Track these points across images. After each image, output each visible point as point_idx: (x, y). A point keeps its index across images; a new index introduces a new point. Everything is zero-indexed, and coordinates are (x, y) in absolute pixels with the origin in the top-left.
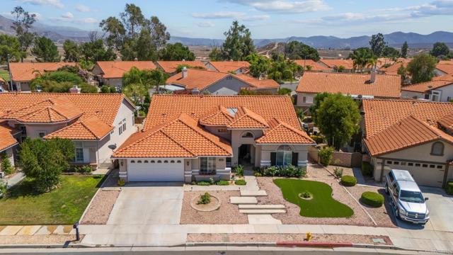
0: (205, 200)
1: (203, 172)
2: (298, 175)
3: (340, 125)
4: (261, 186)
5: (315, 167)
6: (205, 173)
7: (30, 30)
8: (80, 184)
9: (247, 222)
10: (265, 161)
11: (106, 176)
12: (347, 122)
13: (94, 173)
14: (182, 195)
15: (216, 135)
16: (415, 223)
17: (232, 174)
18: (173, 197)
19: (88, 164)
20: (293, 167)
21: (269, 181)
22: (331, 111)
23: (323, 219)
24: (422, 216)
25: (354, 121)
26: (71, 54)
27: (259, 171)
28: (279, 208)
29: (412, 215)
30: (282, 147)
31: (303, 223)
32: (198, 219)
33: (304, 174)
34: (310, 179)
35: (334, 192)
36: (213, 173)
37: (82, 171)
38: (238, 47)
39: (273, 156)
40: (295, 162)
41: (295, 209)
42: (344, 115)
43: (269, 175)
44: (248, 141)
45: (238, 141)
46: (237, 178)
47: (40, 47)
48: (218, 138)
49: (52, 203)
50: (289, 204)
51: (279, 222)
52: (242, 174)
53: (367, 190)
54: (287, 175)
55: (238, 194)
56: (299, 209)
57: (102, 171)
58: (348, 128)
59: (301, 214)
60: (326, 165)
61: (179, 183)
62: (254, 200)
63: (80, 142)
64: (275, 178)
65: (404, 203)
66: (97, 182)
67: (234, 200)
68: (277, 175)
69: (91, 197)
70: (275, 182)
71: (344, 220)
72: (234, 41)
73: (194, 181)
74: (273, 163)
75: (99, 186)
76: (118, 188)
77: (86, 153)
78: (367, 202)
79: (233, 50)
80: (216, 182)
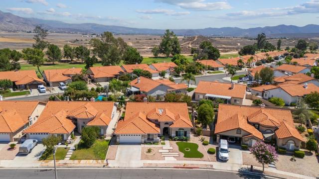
0: (149, 151)
1: (149, 139)
2: (186, 140)
3: (205, 118)
4: (171, 145)
5: (194, 136)
6: (150, 140)
7: (45, 40)
8: (102, 144)
9: (164, 160)
10: (173, 134)
11: (111, 140)
12: (208, 117)
13: (106, 139)
14: (141, 148)
15: (154, 123)
16: (224, 160)
17: (160, 140)
18: (138, 150)
19: (103, 135)
20: (185, 137)
21: (174, 143)
22: (202, 112)
23: (192, 159)
24: (226, 158)
25: (212, 117)
26: (68, 53)
27: (171, 138)
28: (176, 154)
29: (222, 157)
30: (180, 129)
31: (185, 160)
32: (147, 158)
33: (189, 140)
34: (191, 142)
35: (199, 148)
36: (153, 139)
37: (101, 138)
38: (169, 46)
39: (177, 132)
40: (185, 135)
41: (182, 155)
42: (207, 114)
43: (175, 140)
44: (167, 126)
45: (163, 126)
46: (162, 142)
47: (50, 50)
48: (154, 125)
49: (94, 152)
50: (180, 153)
51: (176, 159)
52: (164, 140)
53: (212, 147)
54: (182, 140)
55: (162, 148)
56: (184, 155)
57: (109, 138)
58: (209, 120)
59: (185, 157)
60: (199, 135)
61: (140, 144)
62: (168, 151)
63: (100, 127)
64: (177, 142)
65: (221, 153)
66: (108, 143)
67: (160, 151)
68: (178, 140)
69: (107, 149)
70: (177, 143)
71: (199, 159)
72: (167, 43)
73: (145, 143)
74: (177, 135)
75: (109, 145)
76: (117, 146)
77: (102, 130)
78: (210, 152)
79: (166, 48)
80: (154, 143)
